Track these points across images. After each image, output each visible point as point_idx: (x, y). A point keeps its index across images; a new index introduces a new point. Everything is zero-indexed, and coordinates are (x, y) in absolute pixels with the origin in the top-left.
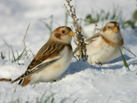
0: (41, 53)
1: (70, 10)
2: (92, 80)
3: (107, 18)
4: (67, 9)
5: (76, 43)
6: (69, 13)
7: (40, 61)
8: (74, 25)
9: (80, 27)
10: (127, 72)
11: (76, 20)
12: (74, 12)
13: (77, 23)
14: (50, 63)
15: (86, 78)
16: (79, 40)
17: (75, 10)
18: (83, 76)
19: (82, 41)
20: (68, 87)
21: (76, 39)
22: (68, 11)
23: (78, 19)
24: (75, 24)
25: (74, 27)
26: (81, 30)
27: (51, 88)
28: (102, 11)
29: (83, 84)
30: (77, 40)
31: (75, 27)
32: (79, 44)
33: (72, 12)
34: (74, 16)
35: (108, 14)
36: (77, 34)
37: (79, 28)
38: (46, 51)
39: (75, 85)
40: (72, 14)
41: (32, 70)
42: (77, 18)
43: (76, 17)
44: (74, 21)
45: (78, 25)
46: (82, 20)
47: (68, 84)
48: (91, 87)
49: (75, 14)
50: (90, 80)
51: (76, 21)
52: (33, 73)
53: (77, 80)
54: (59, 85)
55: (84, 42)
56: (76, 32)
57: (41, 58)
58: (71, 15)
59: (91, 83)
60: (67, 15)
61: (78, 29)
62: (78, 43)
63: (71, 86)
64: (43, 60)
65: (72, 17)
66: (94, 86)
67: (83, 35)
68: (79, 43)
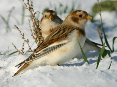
0: (51, 36)
1: (27, 3)
2: (51, 75)
3: (65, 12)
4: (24, 2)
5: (34, 37)
6: (26, 6)
7: (47, 45)
8: (31, 19)
9: (38, 20)
10: (87, 66)
11: (33, 13)
12: (32, 5)
13: (35, 16)
14: (56, 47)
15: (44, 73)
16: (37, 34)
17: (32, 3)
18: (40, 70)
19: (40, 35)
20: (25, 82)
21: (33, 32)
22: (25, 4)
23: (36, 13)
24: (33, 18)
25: (31, 20)
26: (39, 24)
27: (8, 83)
28: (61, 5)
29: (41, 78)
30: (35, 34)
31: (33, 20)
32: (36, 39)
33: (29, 5)
34: (32, 9)
35: (67, 8)
36: (35, 28)
37: (37, 22)
38: (56, 34)
39: (32, 80)
40: (30, 8)
41: (38, 53)
42: (35, 11)
43: (33, 11)
44: (31, 14)
45: (36, 18)
46: (40, 13)
47: (25, 79)
48: (49, 81)
49: (32, 8)
50: (48, 75)
51: (34, 15)
52: (38, 57)
53: (35, 75)
54: (16, 80)
55: (42, 36)
56: (34, 26)
57: (49, 41)
58: (28, 8)
59: (49, 77)
60: (24, 9)
61: (35, 22)
62: (35, 37)
63: (29, 80)
64: (50, 44)
65: (30, 10)
66: (53, 80)
67: (40, 28)
68: (37, 37)
